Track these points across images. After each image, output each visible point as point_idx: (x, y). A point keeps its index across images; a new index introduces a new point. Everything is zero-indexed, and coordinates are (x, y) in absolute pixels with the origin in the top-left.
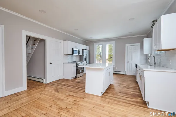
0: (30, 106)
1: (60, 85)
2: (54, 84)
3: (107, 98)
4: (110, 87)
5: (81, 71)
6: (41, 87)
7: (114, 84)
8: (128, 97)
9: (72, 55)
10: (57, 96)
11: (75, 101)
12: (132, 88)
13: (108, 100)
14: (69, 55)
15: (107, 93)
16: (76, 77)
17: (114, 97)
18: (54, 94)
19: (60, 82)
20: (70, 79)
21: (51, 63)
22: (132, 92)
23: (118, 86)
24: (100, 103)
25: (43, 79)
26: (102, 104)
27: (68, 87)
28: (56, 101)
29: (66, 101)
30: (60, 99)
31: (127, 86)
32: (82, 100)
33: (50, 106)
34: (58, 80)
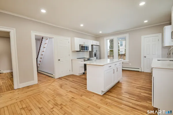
0: (33, 98)
1: (66, 81)
2: (61, 80)
3: (108, 98)
4: (117, 86)
6: (49, 81)
7: (122, 82)
8: (135, 99)
9: (80, 51)
10: (59, 91)
11: (73, 98)
12: (144, 89)
13: (108, 100)
14: (77, 51)
15: (111, 92)
16: (84, 73)
17: (116, 98)
18: (58, 89)
19: (68, 78)
20: (78, 75)
22: (142, 94)
23: (127, 85)
24: (97, 103)
25: (52, 74)
26: (99, 105)
27: (73, 83)
28: (55, 96)
29: (64, 97)
30: (60, 94)
31: (139, 86)
32: (81, 97)
33: (48, 100)
34: (67, 76)
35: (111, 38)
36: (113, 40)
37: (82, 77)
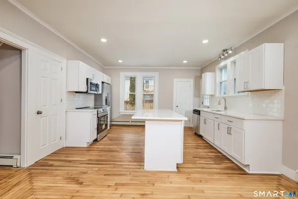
2: (52, 166)
3: (190, 173)
5: (104, 127)
9: (87, 92)
14: (76, 92)
16: (96, 140)
18: (78, 191)
19: (66, 157)
20: (86, 146)
21: (39, 113)
22: (209, 154)
25: (12, 158)
32: (154, 187)
34: (54, 153)
35: (132, 74)
36: (135, 78)
37: (100, 149)
